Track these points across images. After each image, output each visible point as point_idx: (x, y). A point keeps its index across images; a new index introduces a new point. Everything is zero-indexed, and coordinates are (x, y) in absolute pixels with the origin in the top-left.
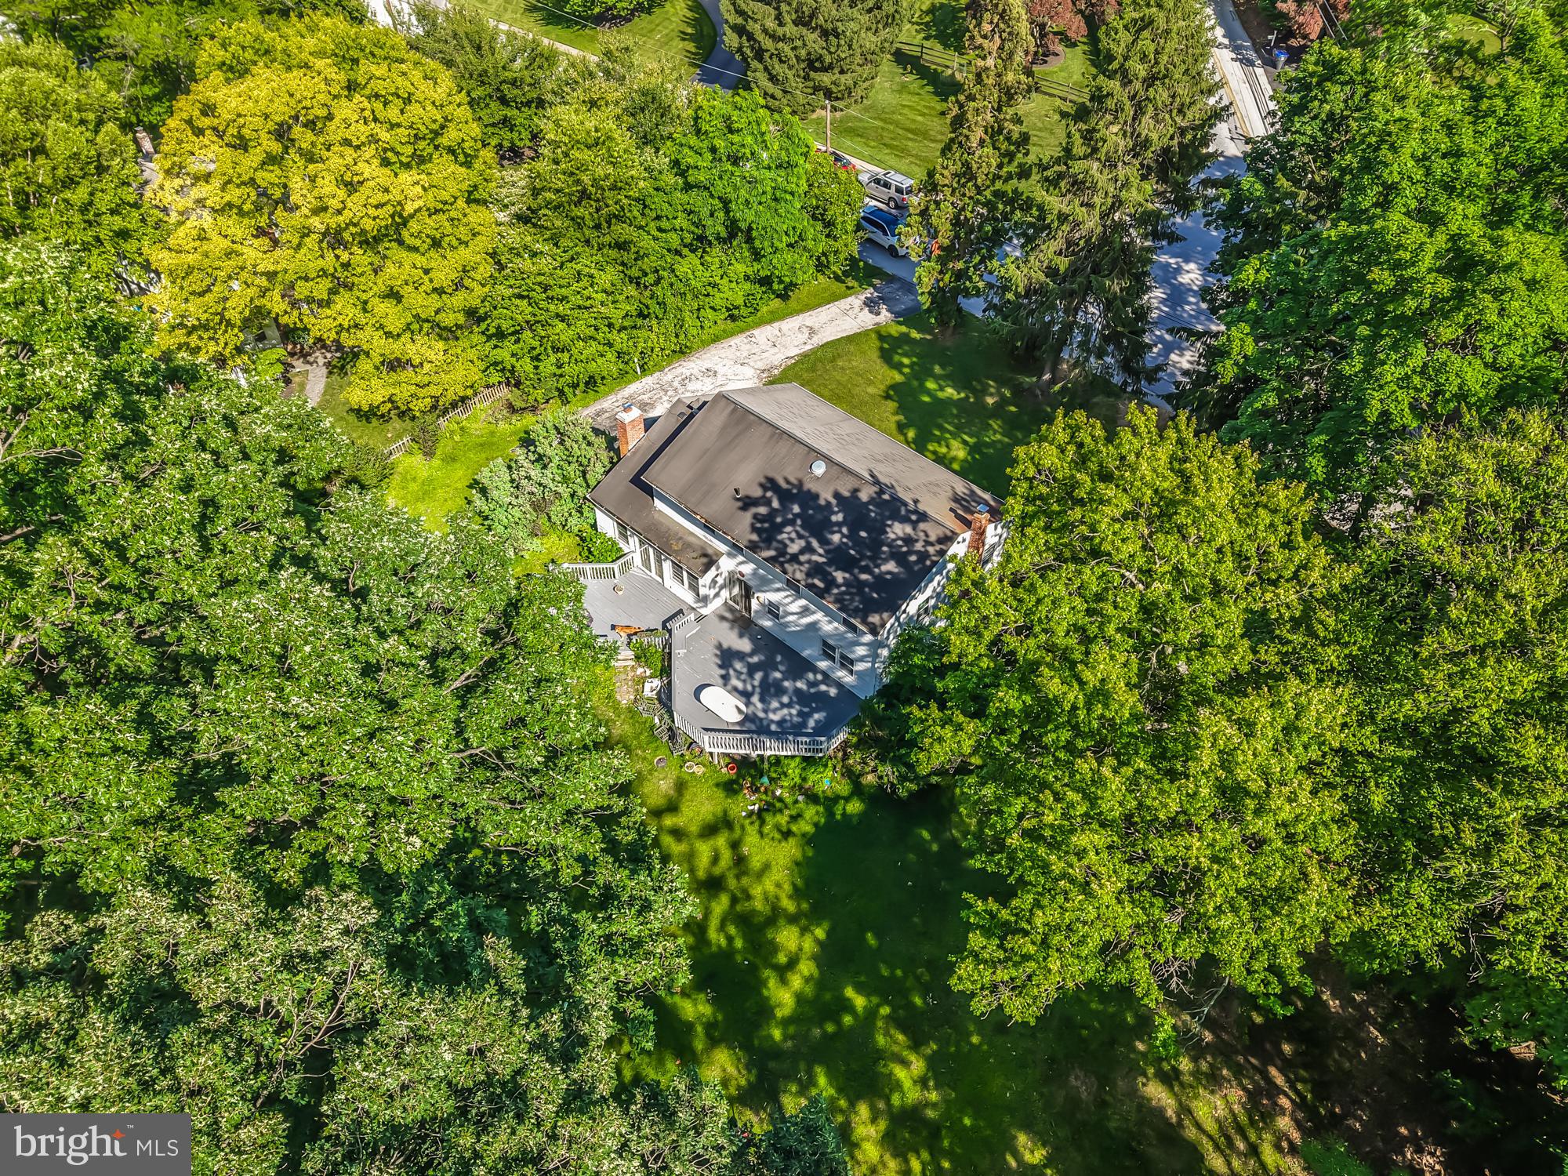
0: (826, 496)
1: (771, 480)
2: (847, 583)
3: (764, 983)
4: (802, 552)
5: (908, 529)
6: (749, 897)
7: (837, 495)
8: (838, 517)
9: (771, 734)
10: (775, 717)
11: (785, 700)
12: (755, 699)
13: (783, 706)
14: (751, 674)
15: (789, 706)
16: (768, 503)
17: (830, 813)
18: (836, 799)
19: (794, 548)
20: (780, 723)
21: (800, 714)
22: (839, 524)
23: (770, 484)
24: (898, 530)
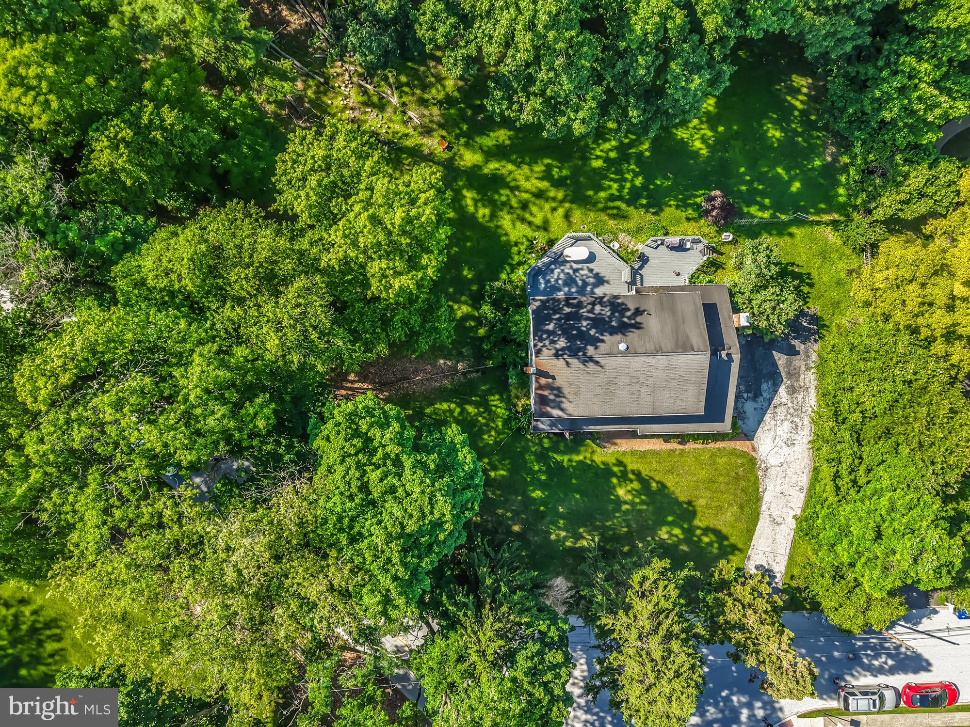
0: (607, 337)
1: (639, 328)
2: (562, 309)
3: (477, 193)
4: (593, 309)
5: (558, 346)
6: (509, 213)
7: (603, 341)
8: (592, 332)
9: (551, 263)
10: (557, 271)
11: (560, 282)
12: (571, 272)
13: (558, 279)
14: (583, 281)
15: (557, 280)
16: (629, 318)
17: (510, 265)
18: (512, 271)
19: (598, 308)
20: (552, 271)
21: (549, 281)
22: (589, 330)
23: (638, 326)
24: (562, 343)
